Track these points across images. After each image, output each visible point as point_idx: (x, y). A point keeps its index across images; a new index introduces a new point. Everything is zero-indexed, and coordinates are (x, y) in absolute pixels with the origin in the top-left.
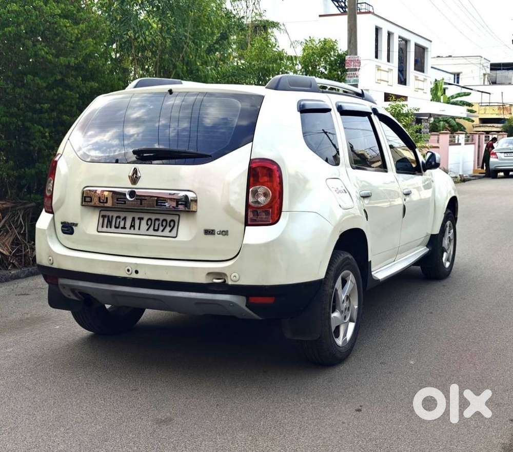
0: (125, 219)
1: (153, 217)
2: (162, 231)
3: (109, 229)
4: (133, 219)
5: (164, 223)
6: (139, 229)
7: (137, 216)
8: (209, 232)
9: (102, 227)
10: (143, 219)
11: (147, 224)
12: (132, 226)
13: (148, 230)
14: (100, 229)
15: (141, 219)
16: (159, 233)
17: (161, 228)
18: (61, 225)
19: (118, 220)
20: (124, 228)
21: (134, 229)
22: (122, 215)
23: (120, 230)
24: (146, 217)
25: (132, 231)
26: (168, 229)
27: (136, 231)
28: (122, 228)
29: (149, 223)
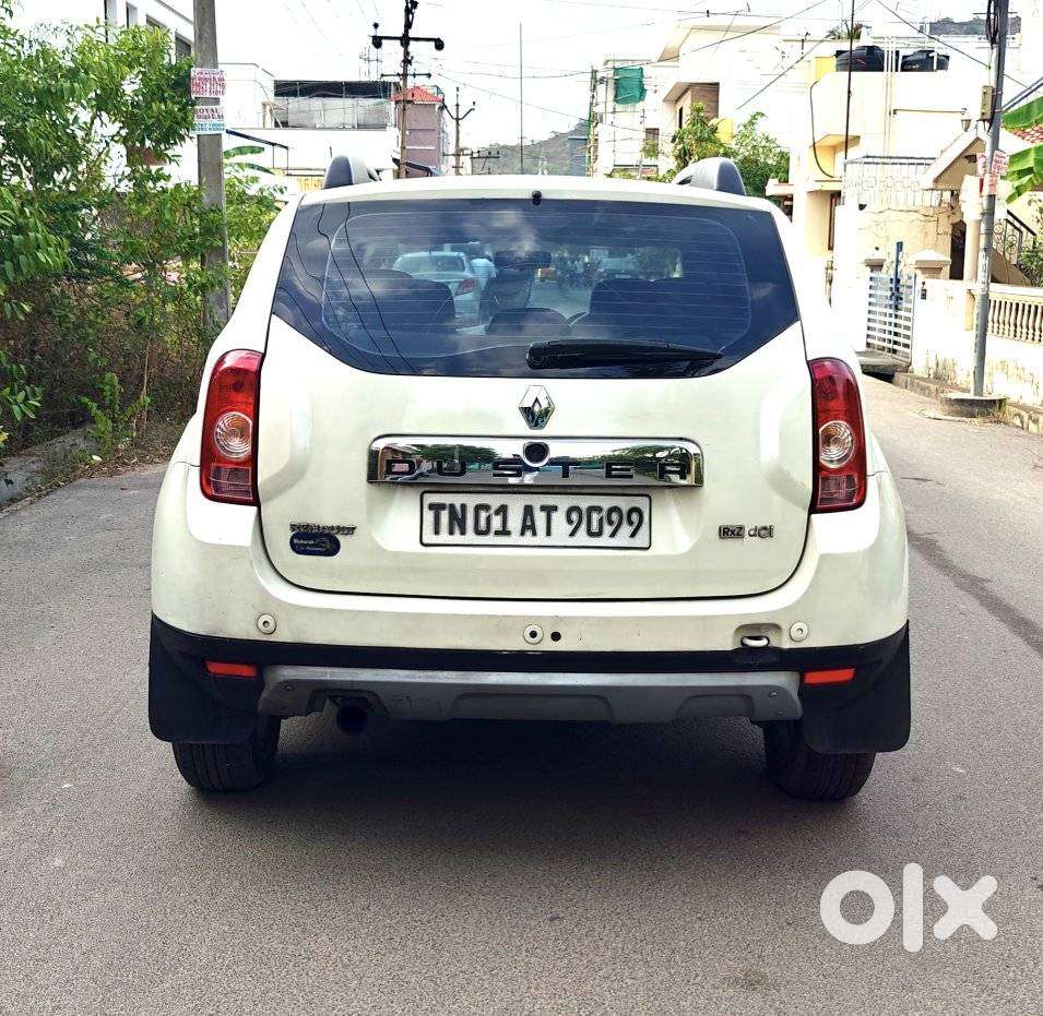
0: (503, 510)
1: (584, 503)
2: (613, 535)
3: (457, 538)
4: (528, 510)
5: (615, 517)
6: (549, 533)
7: (537, 501)
8: (729, 533)
9: (437, 532)
10: (555, 508)
11: (570, 521)
12: (528, 526)
13: (572, 534)
14: (429, 537)
15: (549, 510)
16: (604, 540)
17: (608, 529)
18: (290, 534)
19: (483, 515)
20: (505, 532)
21: (534, 534)
22: (495, 501)
23: (491, 539)
24: (564, 503)
25: (528, 539)
26: (626, 529)
27: (541, 538)
28: (497, 533)
29: (574, 516)
